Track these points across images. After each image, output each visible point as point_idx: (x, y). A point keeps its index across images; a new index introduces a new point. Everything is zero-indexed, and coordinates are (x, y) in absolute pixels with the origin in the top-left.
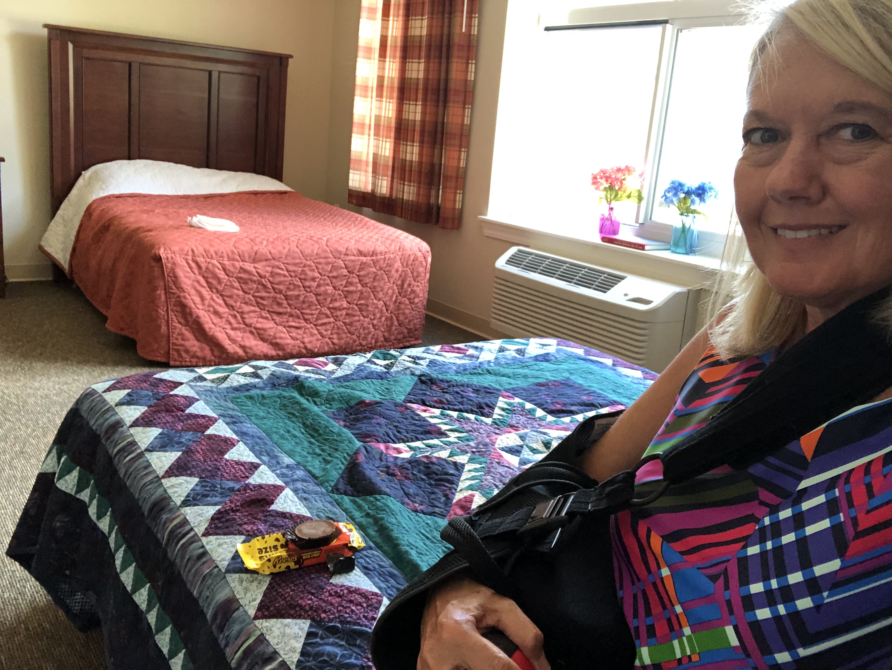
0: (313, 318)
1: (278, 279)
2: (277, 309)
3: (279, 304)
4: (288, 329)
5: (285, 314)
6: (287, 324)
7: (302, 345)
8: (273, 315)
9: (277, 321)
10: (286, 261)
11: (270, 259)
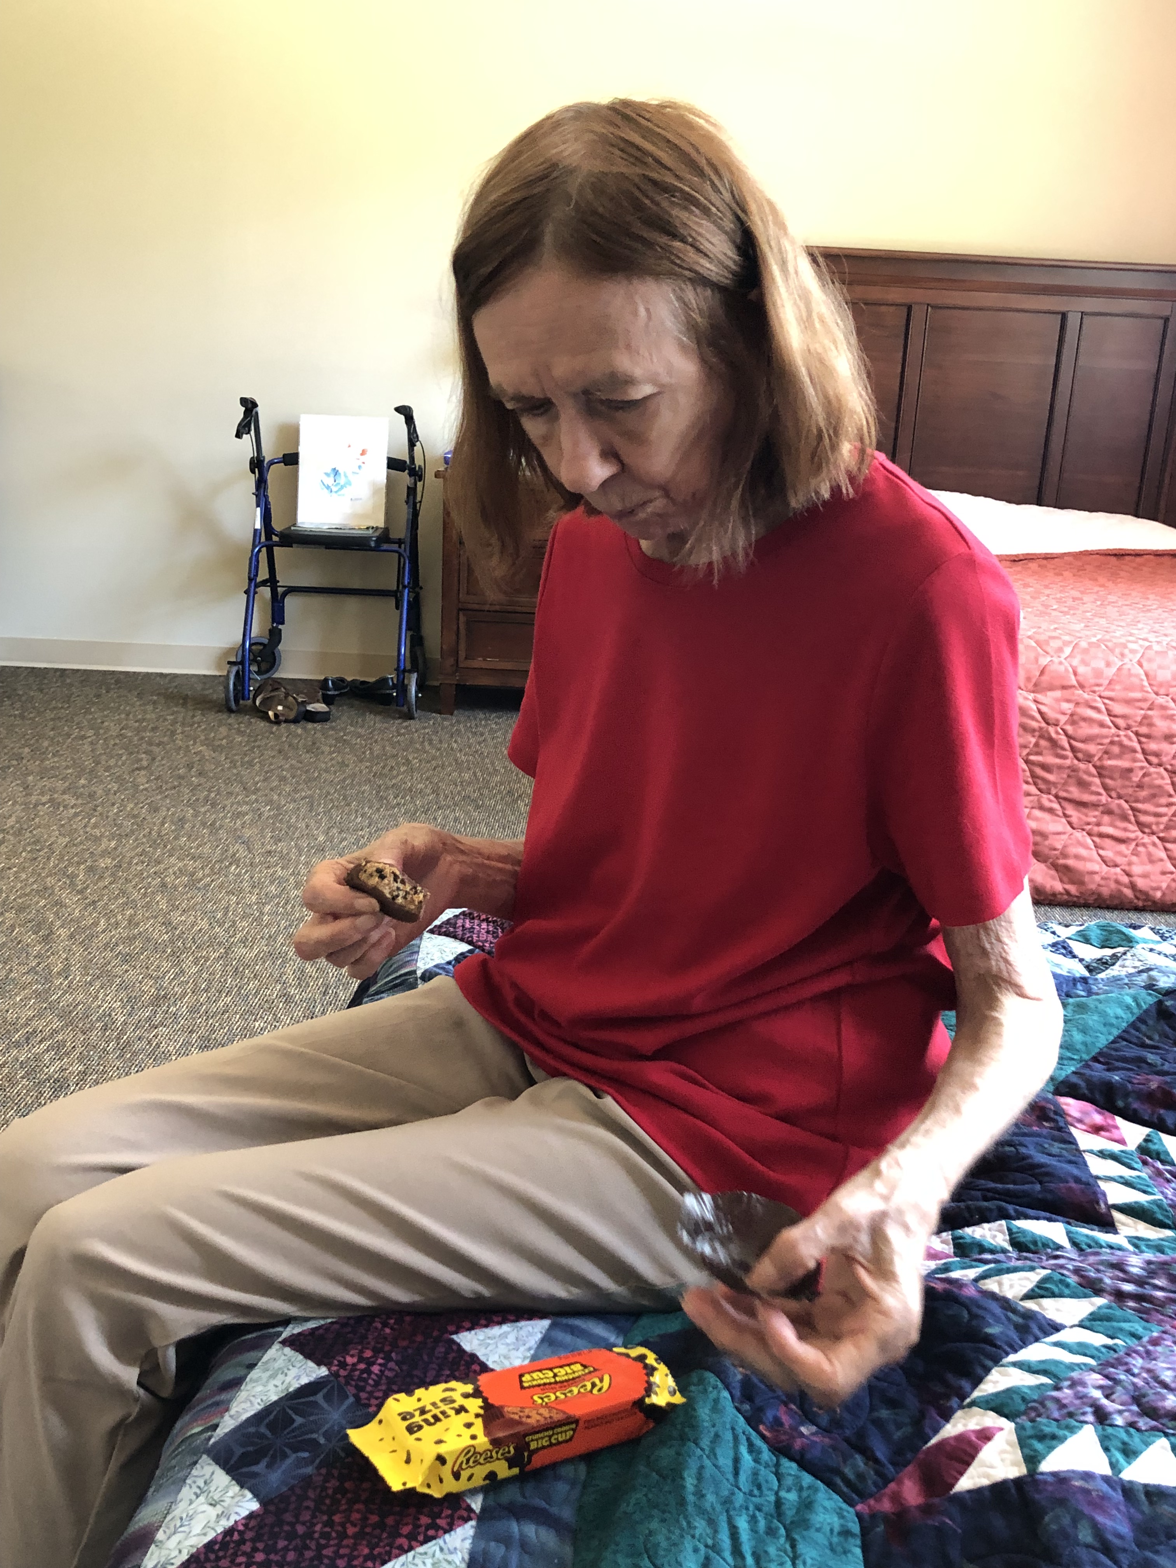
0: (1158, 824)
1: (1086, 730)
2: (1075, 792)
3: (1083, 785)
4: (1097, 839)
5: (1095, 806)
6: (1096, 829)
7: (1125, 879)
8: (1066, 804)
9: (1074, 820)
10: (1107, 694)
11: (1073, 686)
